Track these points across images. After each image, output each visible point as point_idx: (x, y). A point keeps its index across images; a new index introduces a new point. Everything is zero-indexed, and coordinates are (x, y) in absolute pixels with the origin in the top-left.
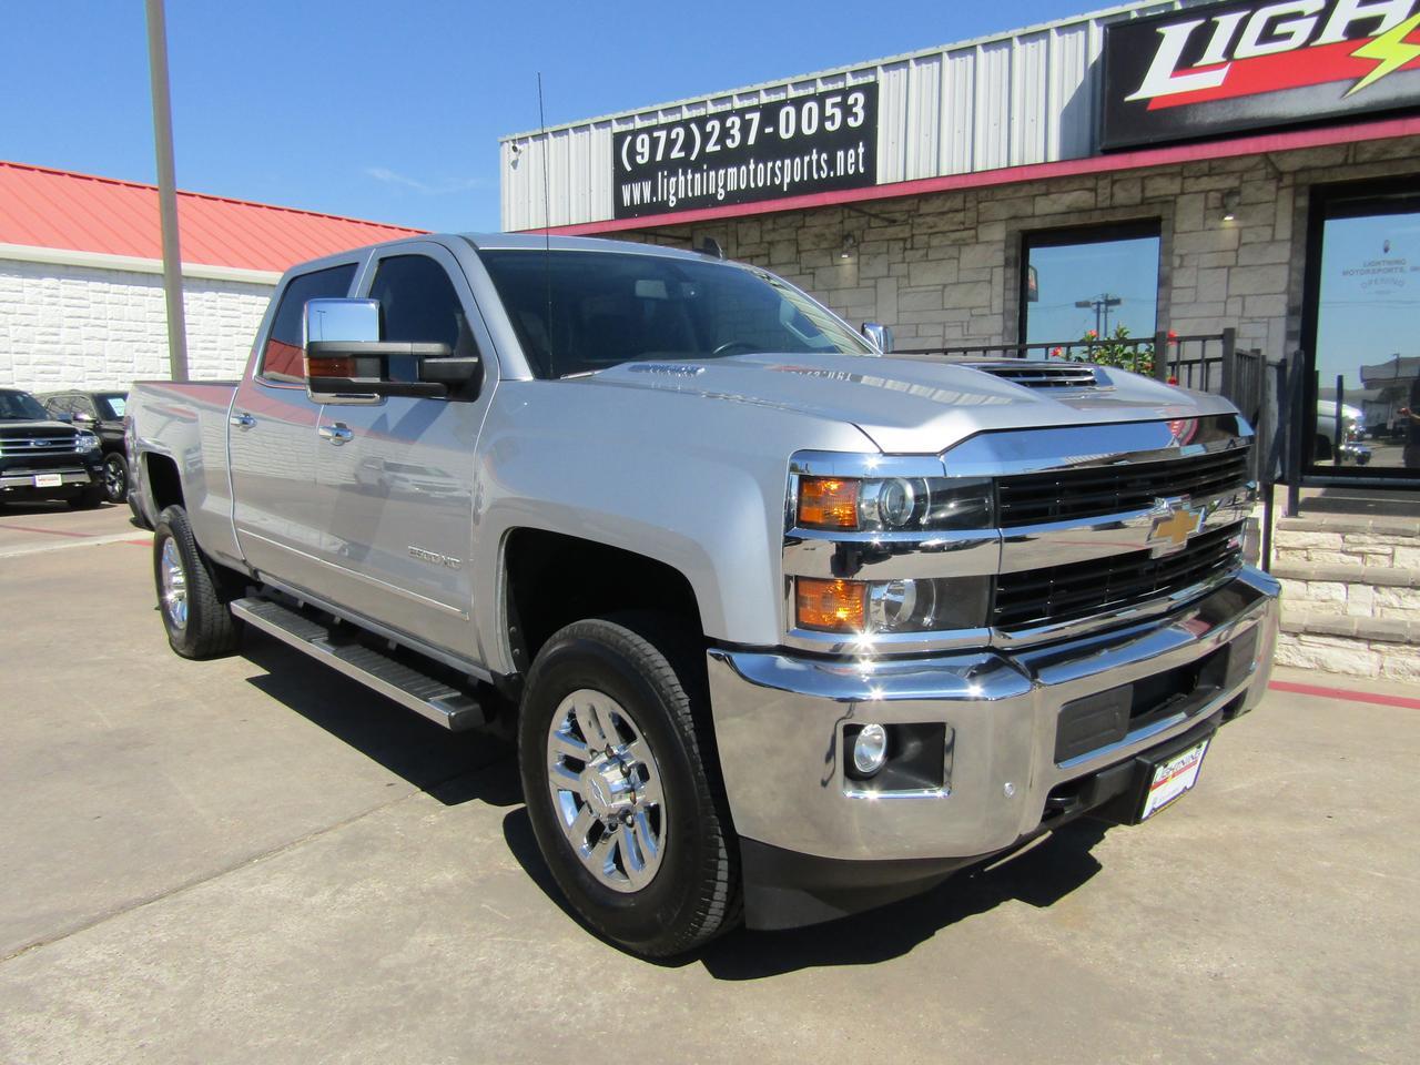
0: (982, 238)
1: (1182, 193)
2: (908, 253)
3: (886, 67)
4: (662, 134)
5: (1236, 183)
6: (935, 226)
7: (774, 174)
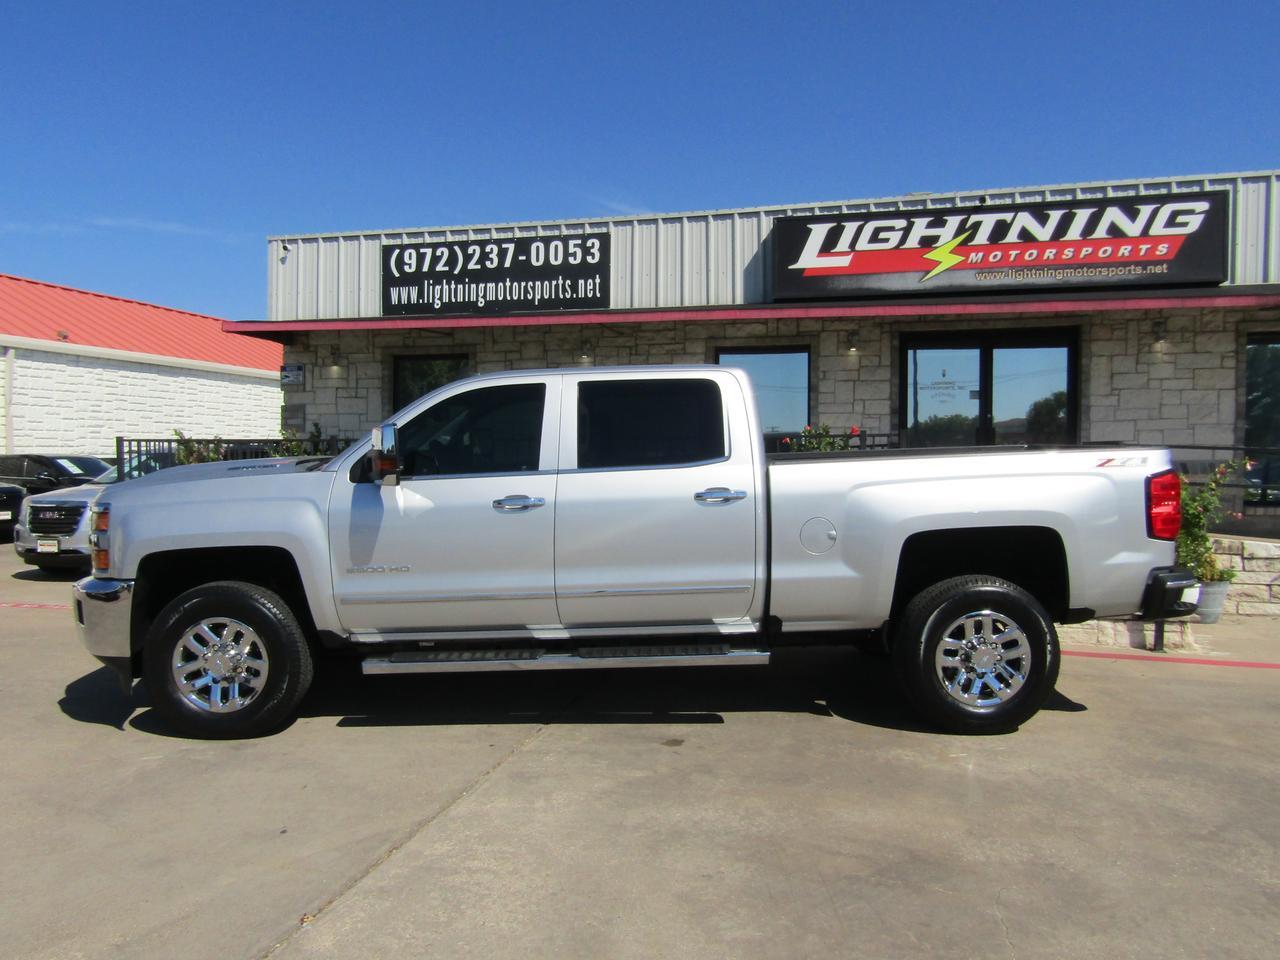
0: (689, 350)
1: (823, 331)
2: (632, 357)
3: (616, 223)
4: (429, 252)
5: (856, 328)
6: (653, 339)
7: (526, 291)
